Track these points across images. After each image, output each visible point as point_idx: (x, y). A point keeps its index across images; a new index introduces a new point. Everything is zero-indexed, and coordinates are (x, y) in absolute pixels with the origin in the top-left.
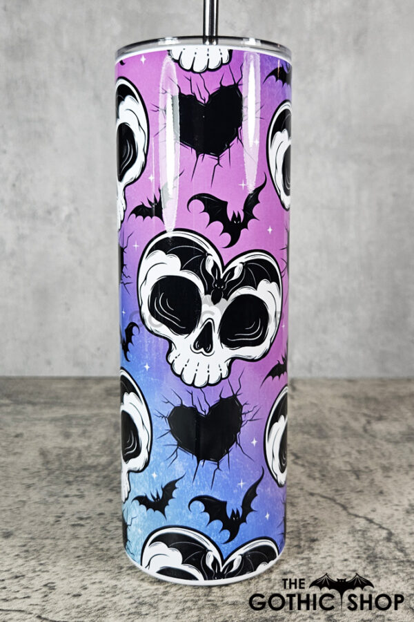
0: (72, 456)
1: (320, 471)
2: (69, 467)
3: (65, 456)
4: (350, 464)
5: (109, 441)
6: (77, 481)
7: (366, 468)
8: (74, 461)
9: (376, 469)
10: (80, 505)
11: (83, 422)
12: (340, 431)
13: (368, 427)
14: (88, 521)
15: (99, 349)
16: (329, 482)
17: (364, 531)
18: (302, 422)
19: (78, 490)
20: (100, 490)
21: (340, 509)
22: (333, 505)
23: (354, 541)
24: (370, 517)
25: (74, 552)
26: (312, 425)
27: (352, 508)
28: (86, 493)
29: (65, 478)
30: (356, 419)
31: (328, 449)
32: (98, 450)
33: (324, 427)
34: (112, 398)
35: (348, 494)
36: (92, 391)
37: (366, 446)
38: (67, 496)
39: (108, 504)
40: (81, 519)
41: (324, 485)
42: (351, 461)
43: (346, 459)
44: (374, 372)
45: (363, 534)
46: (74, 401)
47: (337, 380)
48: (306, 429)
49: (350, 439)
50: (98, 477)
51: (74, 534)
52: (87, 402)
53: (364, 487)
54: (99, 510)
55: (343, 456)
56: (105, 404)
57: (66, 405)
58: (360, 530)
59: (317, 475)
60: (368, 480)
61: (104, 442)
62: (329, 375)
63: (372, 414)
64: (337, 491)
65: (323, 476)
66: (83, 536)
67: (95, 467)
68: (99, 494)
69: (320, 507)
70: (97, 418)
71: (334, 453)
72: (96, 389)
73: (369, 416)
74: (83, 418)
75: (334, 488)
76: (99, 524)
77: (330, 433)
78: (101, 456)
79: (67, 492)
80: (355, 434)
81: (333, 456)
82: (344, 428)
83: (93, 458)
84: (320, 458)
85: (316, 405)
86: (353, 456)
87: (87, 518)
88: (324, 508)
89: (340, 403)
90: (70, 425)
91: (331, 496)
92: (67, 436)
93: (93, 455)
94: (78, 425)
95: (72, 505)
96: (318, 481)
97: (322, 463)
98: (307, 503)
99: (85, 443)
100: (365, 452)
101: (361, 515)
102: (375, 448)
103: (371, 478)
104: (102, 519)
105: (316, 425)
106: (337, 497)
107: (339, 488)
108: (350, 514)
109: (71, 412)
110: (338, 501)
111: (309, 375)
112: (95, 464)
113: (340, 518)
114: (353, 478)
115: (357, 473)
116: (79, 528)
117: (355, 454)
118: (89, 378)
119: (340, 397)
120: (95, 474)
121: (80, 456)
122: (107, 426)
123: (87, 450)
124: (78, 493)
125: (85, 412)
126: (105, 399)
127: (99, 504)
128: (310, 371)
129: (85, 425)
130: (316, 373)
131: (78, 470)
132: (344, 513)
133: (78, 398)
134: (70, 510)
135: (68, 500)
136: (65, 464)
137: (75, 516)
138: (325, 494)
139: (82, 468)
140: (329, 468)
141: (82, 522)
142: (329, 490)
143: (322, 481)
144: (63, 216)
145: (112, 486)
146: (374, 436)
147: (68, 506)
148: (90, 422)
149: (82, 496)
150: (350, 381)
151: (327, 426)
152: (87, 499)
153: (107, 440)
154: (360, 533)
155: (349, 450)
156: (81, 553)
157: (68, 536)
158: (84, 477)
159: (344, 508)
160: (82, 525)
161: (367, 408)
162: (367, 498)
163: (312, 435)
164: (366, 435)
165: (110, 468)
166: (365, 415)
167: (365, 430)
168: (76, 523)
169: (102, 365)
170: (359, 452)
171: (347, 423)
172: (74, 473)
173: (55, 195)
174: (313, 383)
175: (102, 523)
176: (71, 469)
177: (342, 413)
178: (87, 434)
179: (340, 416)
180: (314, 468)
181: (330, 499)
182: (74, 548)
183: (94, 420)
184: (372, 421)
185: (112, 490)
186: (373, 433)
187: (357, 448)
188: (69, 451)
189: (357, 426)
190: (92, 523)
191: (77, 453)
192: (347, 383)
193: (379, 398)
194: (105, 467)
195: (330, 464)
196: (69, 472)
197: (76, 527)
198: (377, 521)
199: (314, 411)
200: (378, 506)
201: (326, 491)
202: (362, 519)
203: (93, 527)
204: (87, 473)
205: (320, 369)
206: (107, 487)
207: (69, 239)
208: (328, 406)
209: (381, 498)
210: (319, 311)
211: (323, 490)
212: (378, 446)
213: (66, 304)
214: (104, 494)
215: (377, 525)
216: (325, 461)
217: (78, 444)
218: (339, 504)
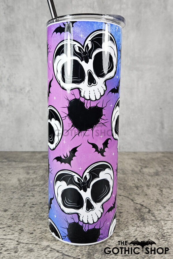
0: (30, 181)
1: (123, 187)
3: (27, 181)
4: (135, 184)
6: (32, 190)
7: (141, 185)
8: (30, 183)
9: (144, 186)
10: (33, 200)
11: (34, 168)
12: (130, 172)
13: (141, 170)
14: (36, 205)
15: (40, 141)
16: (127, 191)
17: (140, 209)
19: (32, 194)
20: (40, 194)
21: (131, 201)
22: (128, 199)
23: (136, 213)
24: (142, 204)
25: (31, 217)
26: (120, 169)
27: (135, 200)
28: (35, 195)
29: (27, 189)
30: (137, 167)
31: (126, 178)
32: (40, 179)
33: (125, 170)
34: (45, 159)
35: (134, 195)
36: (37, 157)
37: (140, 177)
38: (28, 196)
39: (43, 199)
40: (33, 205)
41: (125, 192)
42: (135, 183)
43: (133, 182)
44: (144, 150)
45: (139, 210)
46: (30, 161)
47: (130, 152)
49: (134, 175)
50: (39, 189)
51: (31, 210)
52: (36, 161)
53: (140, 193)
54: (40, 201)
55: (132, 181)
57: (28, 162)
58: (138, 209)
59: (122, 188)
60: (141, 190)
61: (42, 176)
62: (127, 151)
63: (143, 165)
64: (130, 194)
65: (124, 188)
66: (34, 211)
67: (38, 185)
68: (40, 195)
69: (123, 200)
70: (39, 167)
71: (129, 180)
72: (39, 156)
73: (142, 166)
74: (34, 167)
75: (128, 193)
76: (40, 206)
77: (127, 173)
78: (41, 181)
79: (28, 194)
80: (137, 173)
81: (128, 181)
82: (132, 171)
83: (38, 182)
84: (123, 182)
85: (122, 162)
86: (136, 181)
87: (35, 204)
88: (125, 201)
89: (131, 161)
90: (29, 169)
91: (127, 196)
92: (28, 173)
93: (38, 181)
94: (32, 169)
96: (122, 191)
97: (124, 184)
98: (118, 199)
99: (35, 176)
100: (140, 179)
101: (138, 203)
102: (144, 178)
103: (142, 189)
104: (41, 205)
105: (122, 169)
106: (129, 197)
107: (131, 193)
108: (134, 203)
109: (30, 165)
110: (130, 198)
113: (131, 204)
114: (136, 189)
115: (137, 187)
116: (32, 208)
117: (136, 180)
118: (36, 152)
120: (39, 188)
121: (33, 181)
122: (43, 170)
123: (35, 179)
124: (32, 195)
125: (35, 165)
126: (42, 160)
127: (40, 199)
129: (35, 169)
131: (32, 186)
132: (132, 202)
133: (32, 159)
134: (29, 201)
135: (28, 197)
136: (27, 184)
137: (31, 204)
138: (125, 195)
139: (34, 185)
140: (127, 186)
141: (34, 206)
142: (126, 194)
143: (124, 190)
144: (26, 91)
145: (45, 192)
146: (143, 174)
148: (37, 168)
149: (33, 196)
150: (135, 153)
151: (126, 170)
152: (35, 197)
153: (43, 175)
154: (138, 210)
155: (134, 179)
156: (33, 217)
157: (28, 211)
158: (35, 189)
159: (132, 200)
160: (34, 207)
161: (141, 163)
162: (141, 197)
163: (120, 173)
164: (140, 173)
165: (44, 186)
166: (140, 166)
167: (140, 171)
168: (31, 206)
169: (41, 147)
170: (138, 179)
171: (134, 168)
172: (31, 187)
173: (24, 83)
175: (41, 206)
176: (29, 186)
177: (131, 165)
178: (35, 173)
179: (131, 166)
180: (121, 186)
181: (127, 197)
182: (31, 215)
183: (38, 167)
184: (143, 168)
185: (45, 194)
186: (143, 172)
187: (137, 178)
188: (29, 179)
189: (137, 170)
190: (37, 206)
191: (32, 180)
192: (133, 154)
193: (146, 159)
194: (42, 185)
195: (127, 184)
196: (29, 187)
197: (31, 208)
198: (145, 205)
199: (121, 164)
200: (145, 200)
201: (125, 194)
202: (139, 205)
203: (38, 208)
204: (36, 187)
205: (123, 148)
206: (43, 193)
207: (29, 100)
208: (126, 162)
209: (146, 197)
210: (123, 127)
211: (124, 194)
212: (145, 177)
213: (28, 124)
214: (42, 195)
215: (145, 207)
216: (125, 183)
217: (32, 177)
218: (130, 199)
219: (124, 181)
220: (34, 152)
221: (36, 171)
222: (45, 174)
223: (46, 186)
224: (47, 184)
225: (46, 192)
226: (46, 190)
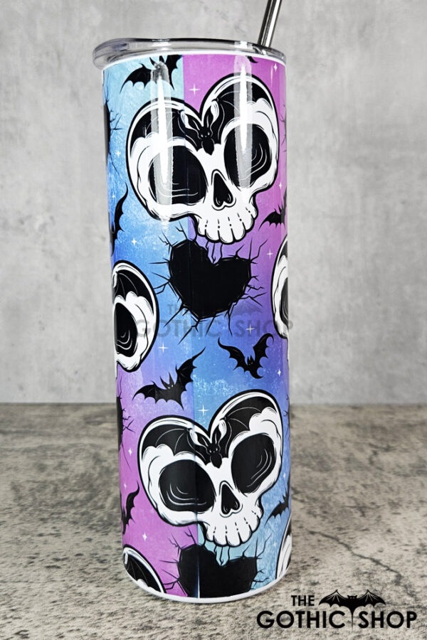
0: (47, 490)
1: (321, 508)
2: (43, 504)
3: (39, 491)
4: (355, 500)
5: (88, 474)
6: (53, 518)
7: (373, 503)
8: (49, 496)
9: (383, 505)
10: (56, 546)
11: (60, 453)
12: (343, 463)
13: (375, 459)
14: (65, 562)
15: (76, 372)
16: (331, 519)
17: (370, 574)
18: (301, 453)
19: (54, 528)
20: (78, 528)
21: (344, 549)
22: (336, 544)
23: (359, 584)
24: (376, 558)
25: (49, 597)
26: (312, 457)
27: (357, 548)
28: (62, 532)
29: (39, 515)
30: (362, 450)
31: (330, 483)
32: (76, 483)
33: (325, 458)
34: (91, 426)
35: (351, 532)
36: (69, 420)
37: (372, 480)
38: (41, 535)
39: (87, 543)
40: (57, 560)
41: (325, 523)
42: (356, 496)
43: (351, 494)
44: (382, 398)
45: (369, 577)
46: (49, 430)
47: (341, 406)
48: (306, 461)
49: (354, 471)
50: (75, 514)
51: (49, 576)
52: (64, 430)
53: (370, 525)
54: (77, 551)
55: (347, 491)
56: (84, 433)
57: (40, 434)
58: (366, 573)
59: (318, 511)
60: (374, 518)
61: (83, 475)
62: (331, 401)
63: (379, 445)
64: (340, 529)
65: (325, 512)
66: (59, 579)
67: (72, 502)
68: (77, 533)
69: (321, 547)
70: (75, 448)
71: (337, 488)
72: (74, 417)
73: (376, 447)
74: (59, 447)
75: (336, 526)
76: (77, 565)
77: (333, 466)
78: (79, 491)
79: (41, 530)
80: (360, 467)
81: (335, 491)
82: (348, 460)
83: (71, 493)
84: (321, 493)
85: (317, 434)
86: (358, 491)
87: (63, 560)
88: (326, 548)
89: (344, 432)
90: (45, 456)
91: (333, 535)
92: (42, 468)
93: (70, 490)
94: (53, 456)
95: (47, 545)
96: (319, 519)
97: (324, 498)
98: (307, 542)
99: (62, 476)
100: (372, 486)
101: (366, 556)
102: (383, 482)
103: (377, 515)
104: (80, 561)
105: (317, 457)
106: (339, 536)
107: (343, 526)
108: (354, 555)
109: (46, 443)
110: (341, 541)
111: (309, 402)
112: (72, 499)
113: (344, 559)
114: (357, 515)
115: (362, 509)
116: (54, 570)
117: (360, 488)
118: (67, 405)
119: (343, 425)
120: (73, 511)
121: (55, 491)
122: (87, 457)
123: (63, 484)
124: (53, 532)
125: (62, 442)
126: (83, 428)
127: (77, 544)
128: (310, 397)
129: (62, 456)
130: (317, 399)
131: (53, 506)
132: (348, 553)
133: (54, 426)
134: (45, 550)
135: (41, 538)
136: (39, 500)
137: (50, 558)
138: (326, 533)
139: (58, 504)
140: (331, 504)
141: (58, 564)
142: (331, 528)
143: (324, 517)
144: (37, 225)
145: (91, 523)
146: (381, 469)
147: (42, 546)
148: (66, 453)
149: (58, 535)
150: (355, 408)
151: (329, 458)
152: (63, 538)
153: (85, 474)
154: (366, 575)
155: (353, 484)
156: (57, 598)
157: (42, 579)
158: (60, 513)
159: (348, 547)
160: (59, 567)
161: (374, 437)
162: (373, 537)
163: (313, 468)
164: (372, 468)
165: (89, 504)
166: (371, 445)
167: (372, 463)
168: (52, 565)
169: (79, 390)
170: (365, 486)
171: (352, 454)
172: (49, 510)
173: (29, 202)
174: (314, 409)
175: (80, 564)
176: (45, 505)
177: (346, 443)
178: (64, 467)
179: (343, 446)
180: (314, 505)
181: (332, 538)
182: (50, 592)
183: (71, 451)
184: (380, 452)
185: (91, 528)
186: (379, 466)
187: (362, 482)
188: (44, 485)
189: (362, 457)
190: (69, 564)
191: (52, 487)
192: (351, 410)
193: (387, 426)
194: (83, 503)
195: (333, 500)
196: (44, 508)
197: (52, 569)
198: (384, 562)
199: (315, 441)
200: (385, 546)
201: (328, 529)
202: (367, 560)
203: (71, 569)
204: (64, 509)
205: (321, 394)
206: (86, 525)
207: (44, 251)
208: (330, 435)
209: (388, 537)
210: (321, 330)
211: (324, 528)
212: (386, 480)
213: (40, 322)
214: (83, 532)
215: (385, 566)
216: (327, 496)
217: (53, 478)
218: (342, 543)
219: (323, 491)
220: (59, 406)
221: (66, 461)
222: (92, 471)
223: (95, 506)
224: (96, 499)
225: (95, 522)
226: (94, 515)
